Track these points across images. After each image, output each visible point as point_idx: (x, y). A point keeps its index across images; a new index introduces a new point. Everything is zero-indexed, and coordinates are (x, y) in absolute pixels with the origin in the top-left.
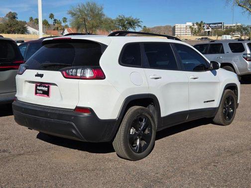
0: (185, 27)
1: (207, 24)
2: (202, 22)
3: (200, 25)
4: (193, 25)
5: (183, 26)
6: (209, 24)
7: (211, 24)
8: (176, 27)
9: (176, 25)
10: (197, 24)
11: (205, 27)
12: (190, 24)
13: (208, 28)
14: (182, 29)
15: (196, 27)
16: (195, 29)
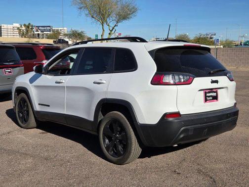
0: (12, 28)
1: (36, 27)
2: (29, 24)
3: (28, 27)
4: (21, 27)
5: (10, 26)
6: (38, 27)
7: (39, 27)
8: (2, 27)
9: (2, 25)
10: (25, 25)
11: (34, 30)
12: (18, 25)
13: (37, 31)
14: (9, 30)
15: (24, 28)
16: (23, 30)
